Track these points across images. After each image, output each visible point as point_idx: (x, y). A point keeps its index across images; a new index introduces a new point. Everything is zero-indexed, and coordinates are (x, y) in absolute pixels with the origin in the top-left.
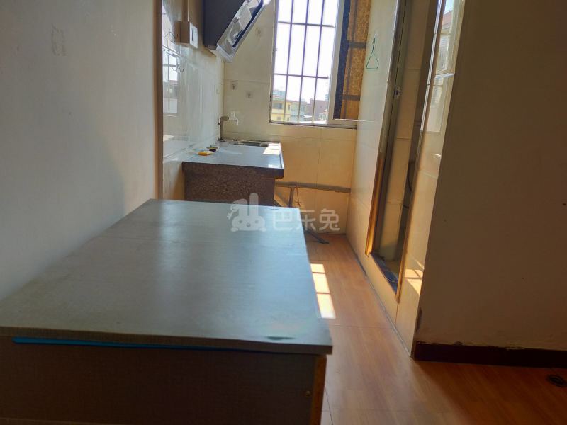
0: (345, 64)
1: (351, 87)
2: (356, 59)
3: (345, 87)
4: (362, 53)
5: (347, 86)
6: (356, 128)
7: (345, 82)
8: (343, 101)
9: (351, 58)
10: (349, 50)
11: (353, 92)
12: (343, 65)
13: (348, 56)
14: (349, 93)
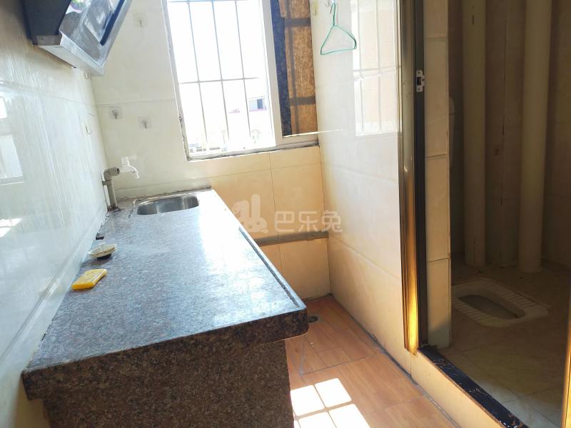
0: (284, 53)
1: (299, 86)
2: (299, 43)
3: (290, 88)
4: (306, 33)
5: (294, 85)
6: (317, 143)
7: (290, 80)
8: (292, 108)
9: (291, 43)
10: (286, 31)
11: (303, 92)
12: (281, 54)
13: (287, 41)
14: (297, 96)
